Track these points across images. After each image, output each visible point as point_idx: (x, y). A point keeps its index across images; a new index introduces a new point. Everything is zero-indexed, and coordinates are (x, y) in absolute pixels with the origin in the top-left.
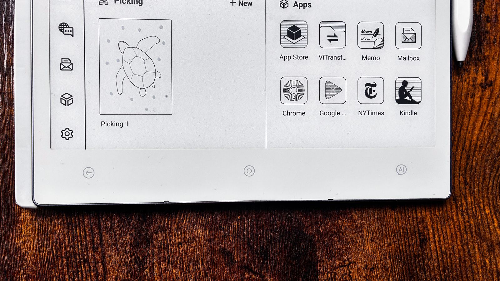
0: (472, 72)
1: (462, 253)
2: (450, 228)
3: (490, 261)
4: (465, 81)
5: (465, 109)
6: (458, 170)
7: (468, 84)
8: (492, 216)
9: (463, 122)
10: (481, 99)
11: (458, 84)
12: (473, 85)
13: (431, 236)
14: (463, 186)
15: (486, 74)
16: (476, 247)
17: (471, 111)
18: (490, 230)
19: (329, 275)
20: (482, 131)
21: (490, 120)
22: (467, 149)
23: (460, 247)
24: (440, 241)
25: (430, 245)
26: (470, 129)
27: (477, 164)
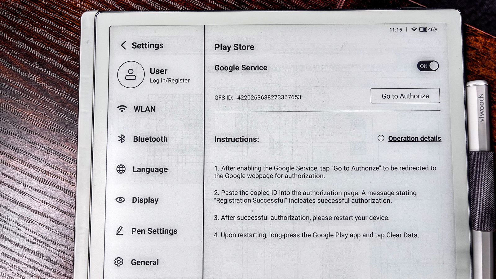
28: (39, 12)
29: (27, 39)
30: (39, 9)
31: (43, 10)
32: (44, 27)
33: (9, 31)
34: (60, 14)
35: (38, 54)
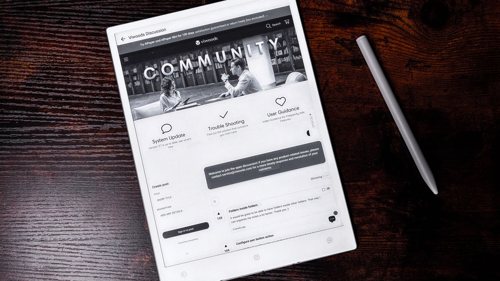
0: (379, 47)
1: (471, 58)
2: (458, 63)
3: (476, 43)
4: (383, 51)
5: (398, 52)
6: (429, 57)
7: (385, 49)
8: (453, 41)
9: (404, 53)
10: (393, 43)
11: (385, 55)
12: (386, 47)
13: (461, 73)
14: (436, 55)
15: (381, 40)
16: (468, 50)
17: (399, 49)
18: (460, 43)
19: (478, 125)
20: (409, 44)
21: (404, 39)
22: (418, 52)
23: (468, 59)
24: (464, 69)
25: (466, 73)
26: (408, 50)
27: (426, 48)
28: (53, 73)
29: (54, 89)
30: (52, 71)
31: (54, 71)
32: (59, 79)
33: (42, 89)
34: (64, 69)
35: (63, 95)
